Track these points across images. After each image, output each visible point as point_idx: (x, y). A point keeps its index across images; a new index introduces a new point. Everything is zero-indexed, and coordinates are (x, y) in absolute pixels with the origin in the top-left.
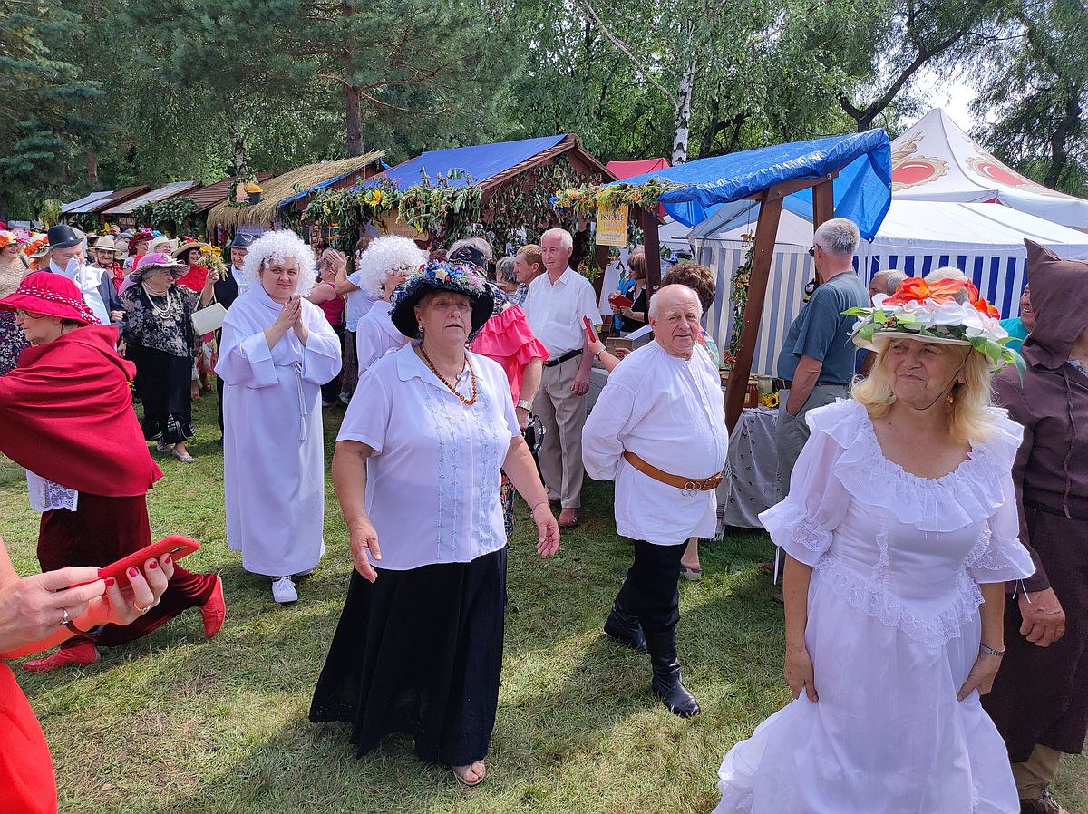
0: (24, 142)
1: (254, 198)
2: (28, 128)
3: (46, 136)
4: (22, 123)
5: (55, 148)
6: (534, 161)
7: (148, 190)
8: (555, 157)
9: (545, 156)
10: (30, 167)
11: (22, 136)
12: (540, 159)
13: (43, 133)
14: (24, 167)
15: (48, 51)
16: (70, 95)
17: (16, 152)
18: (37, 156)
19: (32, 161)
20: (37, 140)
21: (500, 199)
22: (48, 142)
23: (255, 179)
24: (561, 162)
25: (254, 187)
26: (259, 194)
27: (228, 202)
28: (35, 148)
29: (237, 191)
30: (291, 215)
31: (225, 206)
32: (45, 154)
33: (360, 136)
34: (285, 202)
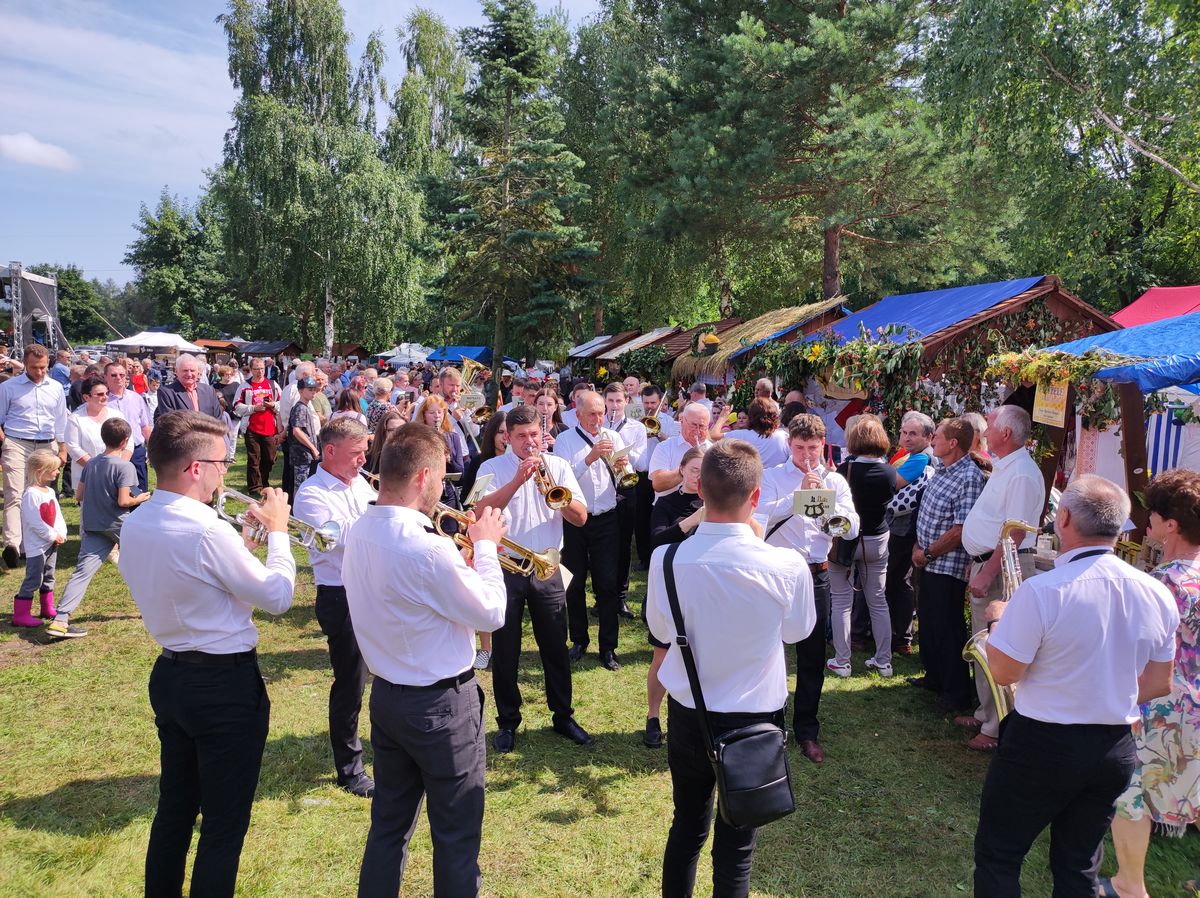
0: (533, 302)
1: (712, 349)
2: (539, 289)
3: (550, 295)
4: (534, 285)
5: (556, 305)
6: (997, 310)
8: (1027, 303)
9: (1012, 303)
10: (534, 323)
11: (533, 296)
12: (1004, 307)
13: (548, 293)
14: (530, 323)
15: (563, 218)
16: (573, 257)
17: (525, 311)
18: (541, 313)
19: (536, 317)
20: (543, 300)
21: (951, 353)
22: (551, 300)
23: (715, 329)
24: (1036, 308)
25: (712, 338)
26: (716, 345)
27: (690, 352)
28: (541, 306)
29: (699, 340)
30: (743, 366)
31: (688, 356)
32: (548, 312)
33: (836, 275)
34: (737, 354)
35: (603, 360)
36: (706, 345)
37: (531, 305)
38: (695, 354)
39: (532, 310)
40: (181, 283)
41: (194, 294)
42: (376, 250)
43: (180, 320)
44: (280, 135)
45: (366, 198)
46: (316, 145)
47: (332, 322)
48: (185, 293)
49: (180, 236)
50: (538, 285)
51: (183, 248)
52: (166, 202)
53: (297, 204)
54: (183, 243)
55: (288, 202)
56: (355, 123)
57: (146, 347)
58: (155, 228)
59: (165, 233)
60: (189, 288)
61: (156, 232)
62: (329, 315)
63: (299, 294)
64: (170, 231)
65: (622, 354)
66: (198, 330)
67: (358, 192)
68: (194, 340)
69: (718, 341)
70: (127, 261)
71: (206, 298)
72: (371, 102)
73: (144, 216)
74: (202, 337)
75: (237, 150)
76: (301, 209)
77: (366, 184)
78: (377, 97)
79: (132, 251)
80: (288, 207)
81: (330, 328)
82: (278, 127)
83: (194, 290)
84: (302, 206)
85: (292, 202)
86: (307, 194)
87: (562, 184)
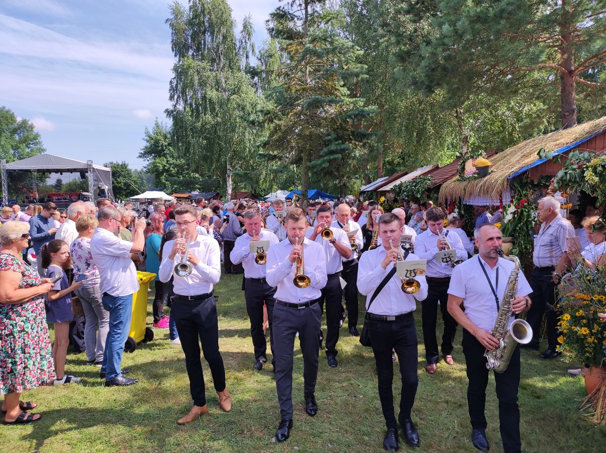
0: (325, 150)
1: (483, 172)
2: (330, 141)
3: (338, 144)
4: (326, 138)
5: (343, 151)
7: (406, 174)
10: (326, 165)
11: (327, 146)
13: (337, 143)
14: (323, 166)
15: (349, 93)
17: (322, 156)
18: (332, 157)
19: (330, 161)
22: (339, 147)
23: (484, 154)
25: (482, 161)
26: (487, 167)
27: (458, 177)
28: (332, 152)
29: (466, 167)
30: (523, 186)
31: (455, 181)
32: (336, 156)
33: (574, 111)
34: (517, 172)
35: (382, 192)
36: (478, 168)
37: (324, 152)
38: (463, 179)
39: (326, 156)
40: (165, 166)
41: (172, 170)
42: (250, 137)
43: (164, 184)
44: (196, 78)
45: (243, 109)
46: (218, 83)
47: (230, 180)
48: (168, 171)
49: (163, 142)
50: (329, 137)
51: (166, 148)
52: (157, 125)
53: (207, 116)
54: (165, 146)
55: (203, 114)
56: (239, 70)
57: (148, 199)
58: (152, 139)
59: (157, 142)
60: (169, 168)
61: (153, 141)
62: (229, 176)
63: (212, 166)
64: (159, 140)
65: (396, 186)
66: (174, 188)
67: (239, 106)
68: (172, 194)
69: (490, 164)
70: (140, 157)
71: (178, 173)
72: (247, 57)
73: (147, 134)
74: (176, 193)
75: (176, 89)
76: (210, 119)
77: (243, 100)
78: (250, 54)
79: (142, 152)
80: (202, 118)
81: (230, 182)
82: (196, 74)
83: (171, 169)
84: (210, 117)
85: (205, 115)
86: (213, 110)
87: (347, 67)
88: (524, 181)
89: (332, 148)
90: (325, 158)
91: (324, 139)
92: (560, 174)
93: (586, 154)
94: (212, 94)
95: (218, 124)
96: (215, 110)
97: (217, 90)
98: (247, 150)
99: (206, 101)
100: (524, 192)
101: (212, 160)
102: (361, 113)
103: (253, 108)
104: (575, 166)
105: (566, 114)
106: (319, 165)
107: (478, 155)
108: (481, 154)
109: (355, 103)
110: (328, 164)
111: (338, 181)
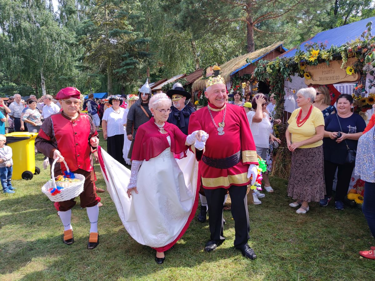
1: (217, 73)
2: (125, 57)
3: (131, 59)
5: (134, 64)
7: (166, 80)
11: (123, 60)
14: (123, 72)
15: (133, 28)
17: (121, 67)
18: (128, 67)
22: (132, 62)
23: (217, 64)
26: (219, 70)
27: (203, 77)
28: (127, 64)
29: (207, 71)
30: (237, 79)
31: (201, 80)
32: (131, 67)
33: (253, 45)
34: (234, 72)
36: (214, 71)
37: (123, 64)
38: (205, 78)
39: (124, 67)
42: (58, 57)
44: (11, 12)
45: (51, 36)
46: (29, 17)
47: (44, 86)
50: (125, 55)
53: (23, 41)
55: (20, 39)
56: (44, 9)
62: (43, 84)
63: (29, 76)
65: (165, 85)
67: (48, 34)
69: (219, 68)
76: (26, 42)
77: (50, 30)
80: (20, 42)
81: (44, 89)
82: (11, 9)
84: (26, 41)
85: (22, 39)
86: (27, 36)
87: (131, 12)
88: (237, 76)
89: (128, 62)
90: (124, 68)
91: (122, 56)
92: (256, 69)
93: (266, 61)
94: (25, 24)
95: (31, 47)
96: (29, 37)
97: (29, 22)
98: (56, 65)
99: (21, 30)
100: (238, 82)
101: (29, 73)
102: (143, 41)
103: (58, 37)
104: (262, 66)
105: (250, 46)
106: (120, 72)
107: (214, 65)
108: (215, 64)
109: (138, 35)
110: (126, 71)
111: (129, 83)
